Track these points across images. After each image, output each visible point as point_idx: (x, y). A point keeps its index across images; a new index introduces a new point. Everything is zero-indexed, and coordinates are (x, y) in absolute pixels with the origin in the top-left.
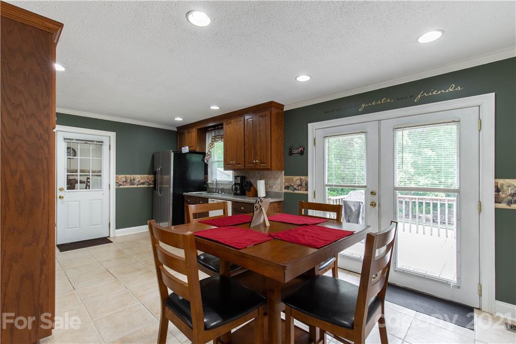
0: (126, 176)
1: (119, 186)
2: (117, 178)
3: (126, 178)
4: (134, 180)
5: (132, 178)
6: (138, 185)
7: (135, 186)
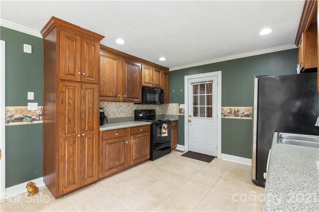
0: (231, 108)
1: (224, 116)
2: (222, 110)
3: (230, 109)
4: (238, 112)
5: (236, 109)
6: (242, 117)
7: (239, 118)
